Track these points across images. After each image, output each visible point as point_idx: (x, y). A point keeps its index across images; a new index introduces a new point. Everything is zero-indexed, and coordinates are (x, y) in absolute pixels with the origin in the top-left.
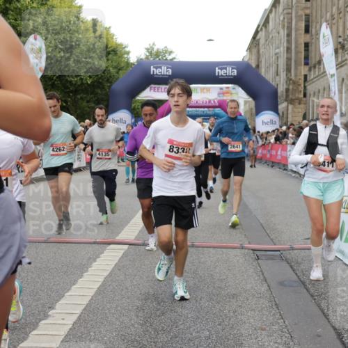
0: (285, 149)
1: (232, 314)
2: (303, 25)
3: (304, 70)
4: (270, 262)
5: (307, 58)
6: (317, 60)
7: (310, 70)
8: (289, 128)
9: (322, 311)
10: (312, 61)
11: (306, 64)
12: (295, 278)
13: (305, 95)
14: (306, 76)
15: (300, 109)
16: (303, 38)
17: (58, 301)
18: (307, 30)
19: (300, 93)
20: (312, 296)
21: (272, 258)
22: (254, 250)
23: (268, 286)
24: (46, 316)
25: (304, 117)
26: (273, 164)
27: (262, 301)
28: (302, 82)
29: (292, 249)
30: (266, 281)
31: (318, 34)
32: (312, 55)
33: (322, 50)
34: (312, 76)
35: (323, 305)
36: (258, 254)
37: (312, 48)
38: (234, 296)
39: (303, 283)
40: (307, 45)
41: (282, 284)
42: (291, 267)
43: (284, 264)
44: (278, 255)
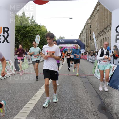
0: (86, 56)
1: (76, 88)
2: (89, 32)
3: (90, 41)
4: (83, 78)
5: (90, 39)
6: (92, 39)
7: (91, 41)
8: (87, 52)
9: (93, 87)
10: (91, 39)
11: (90, 40)
12: (88, 81)
13: (90, 46)
14: (90, 42)
15: (89, 49)
16: (90, 35)
17: (43, 85)
18: (90, 34)
19: (89, 45)
20: (92, 85)
21: (84, 77)
22: (80, 76)
23: (83, 83)
24: (40, 88)
25: (90, 50)
26: (84, 59)
27: (82, 86)
28: (89, 43)
29: (88, 76)
30: (83, 82)
31: (92, 34)
32: (91, 38)
33: (93, 37)
34: (91, 42)
35: (94, 86)
36: (81, 77)
37: (91, 37)
38: (77, 85)
39: (90, 82)
40: (90, 36)
41: (86, 82)
42: (88, 79)
43: (86, 79)
44: (85, 77)
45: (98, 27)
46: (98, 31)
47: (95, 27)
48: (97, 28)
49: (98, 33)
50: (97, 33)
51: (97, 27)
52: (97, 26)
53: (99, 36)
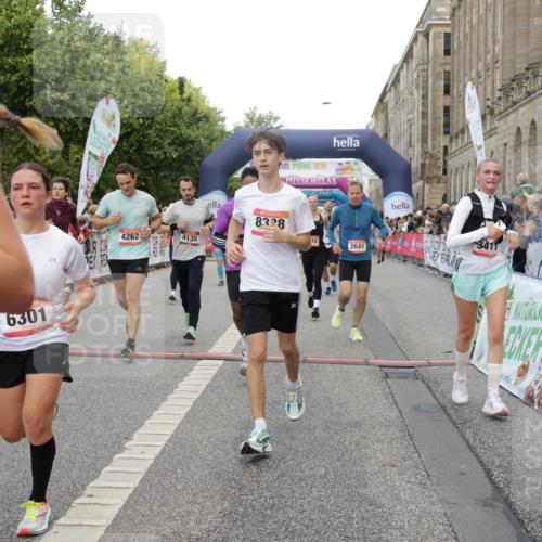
0: (420, 240)
1: (354, 447)
2: (442, 84)
3: (443, 140)
4: (401, 381)
5: (447, 125)
6: (460, 127)
7: (451, 141)
8: (425, 213)
9: (467, 442)
10: (454, 129)
11: (446, 133)
12: (433, 402)
13: (445, 172)
14: (446, 148)
15: (439, 190)
16: (443, 101)
17: (136, 430)
18: (447, 91)
19: (438, 169)
20: (454, 424)
21: (404, 376)
22: (382, 366)
23: (400, 411)
24: (121, 449)
25: (444, 200)
26: (405, 259)
27: (392, 430)
28: (441, 155)
29: (430, 365)
30: (396, 405)
31: (462, 96)
32: (453, 121)
33: (468, 116)
34: (453, 148)
35: (469, 434)
36: (387, 372)
37: (453, 114)
38: (357, 424)
39: (444, 408)
40: (447, 110)
41: (416, 409)
42: (429, 387)
43: (420, 383)
44: (413, 373)
45: (498, 47)
46: (498, 75)
47: (482, 48)
48: (489, 56)
49: (498, 85)
50: (489, 89)
51: (490, 45)
52: (494, 43)
53: (503, 105)
